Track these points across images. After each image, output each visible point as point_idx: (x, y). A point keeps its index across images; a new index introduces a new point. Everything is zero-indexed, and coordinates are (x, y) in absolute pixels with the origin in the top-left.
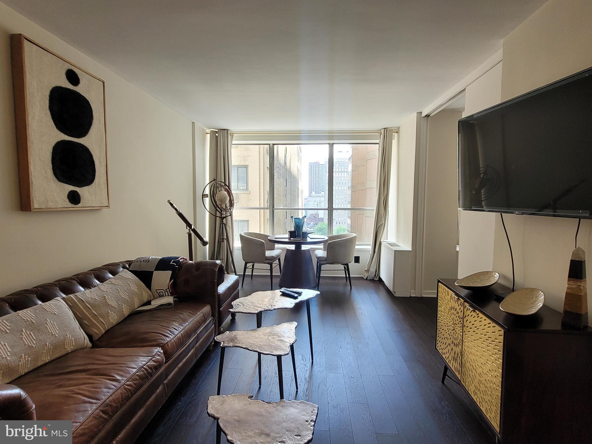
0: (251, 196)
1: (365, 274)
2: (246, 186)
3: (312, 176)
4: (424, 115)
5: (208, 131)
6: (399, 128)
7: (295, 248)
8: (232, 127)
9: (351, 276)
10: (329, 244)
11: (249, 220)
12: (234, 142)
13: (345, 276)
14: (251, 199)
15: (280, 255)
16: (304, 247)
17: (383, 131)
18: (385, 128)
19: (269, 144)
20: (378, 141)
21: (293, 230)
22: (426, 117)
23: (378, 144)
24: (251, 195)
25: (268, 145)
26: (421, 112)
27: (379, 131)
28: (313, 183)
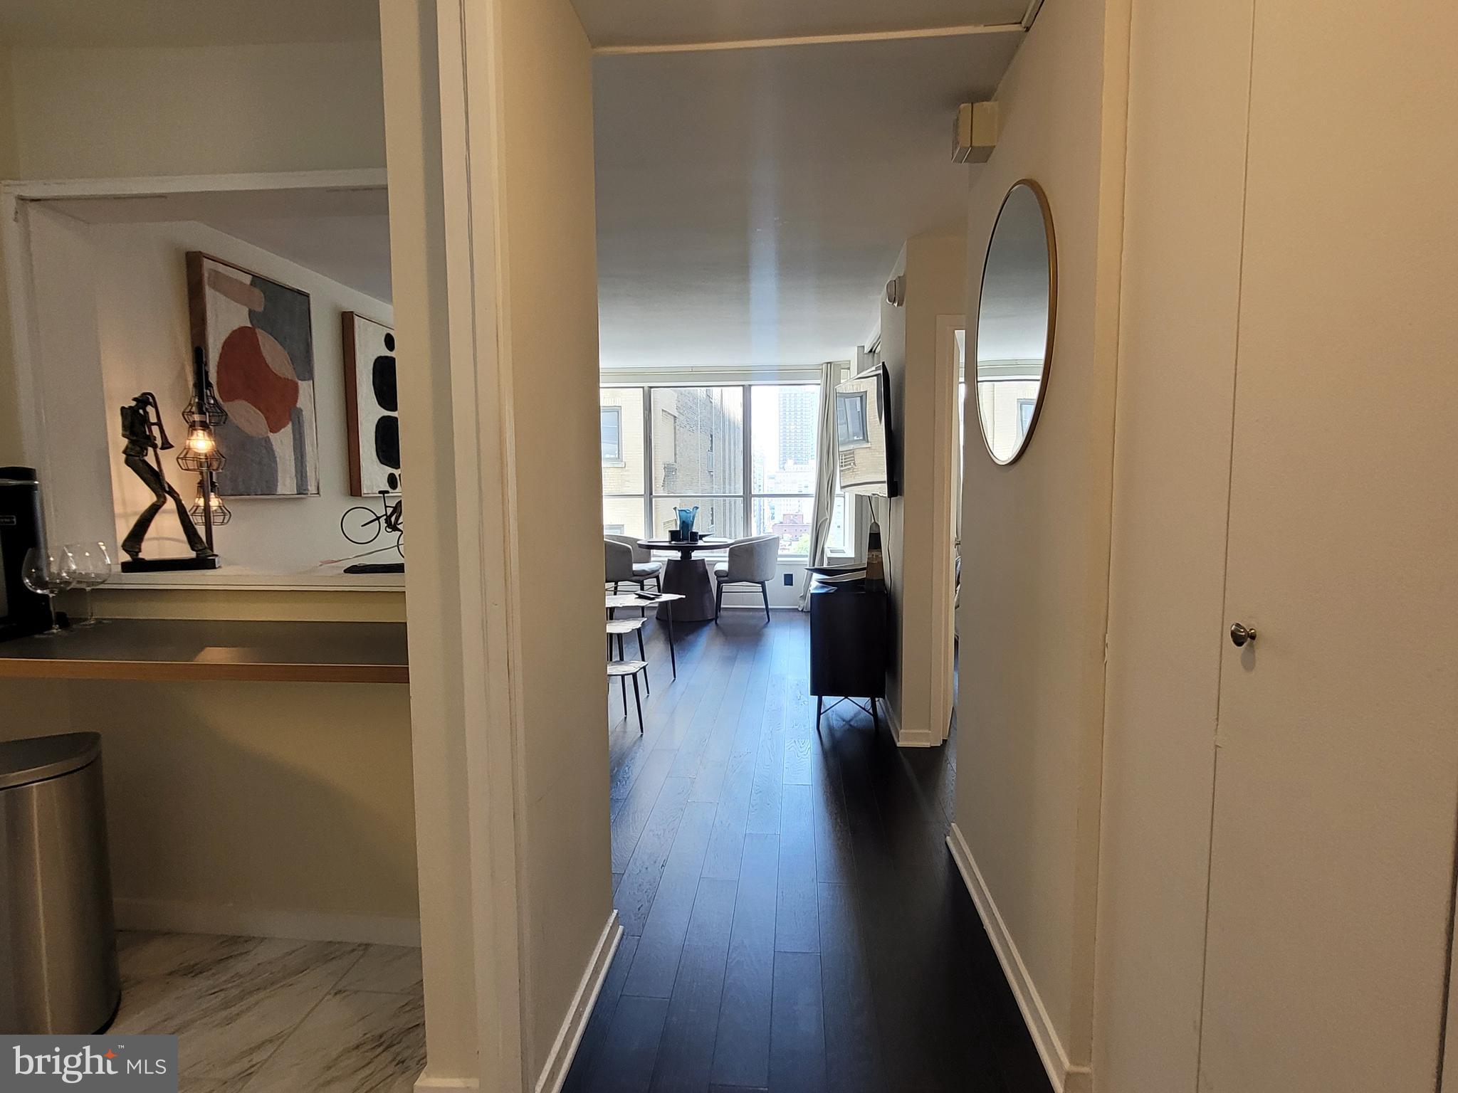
0: (629, 473)
1: (801, 602)
2: (617, 452)
3: (787, 420)
4: (867, 350)
7: (681, 558)
9: (769, 607)
10: (734, 549)
11: (623, 525)
13: (764, 607)
14: (627, 479)
15: (658, 570)
16: (696, 555)
17: (824, 366)
18: (828, 363)
19: (643, 387)
20: (819, 382)
21: (674, 528)
22: (871, 354)
23: (819, 384)
24: (628, 471)
25: (642, 389)
26: (864, 346)
27: (818, 367)
28: (788, 438)
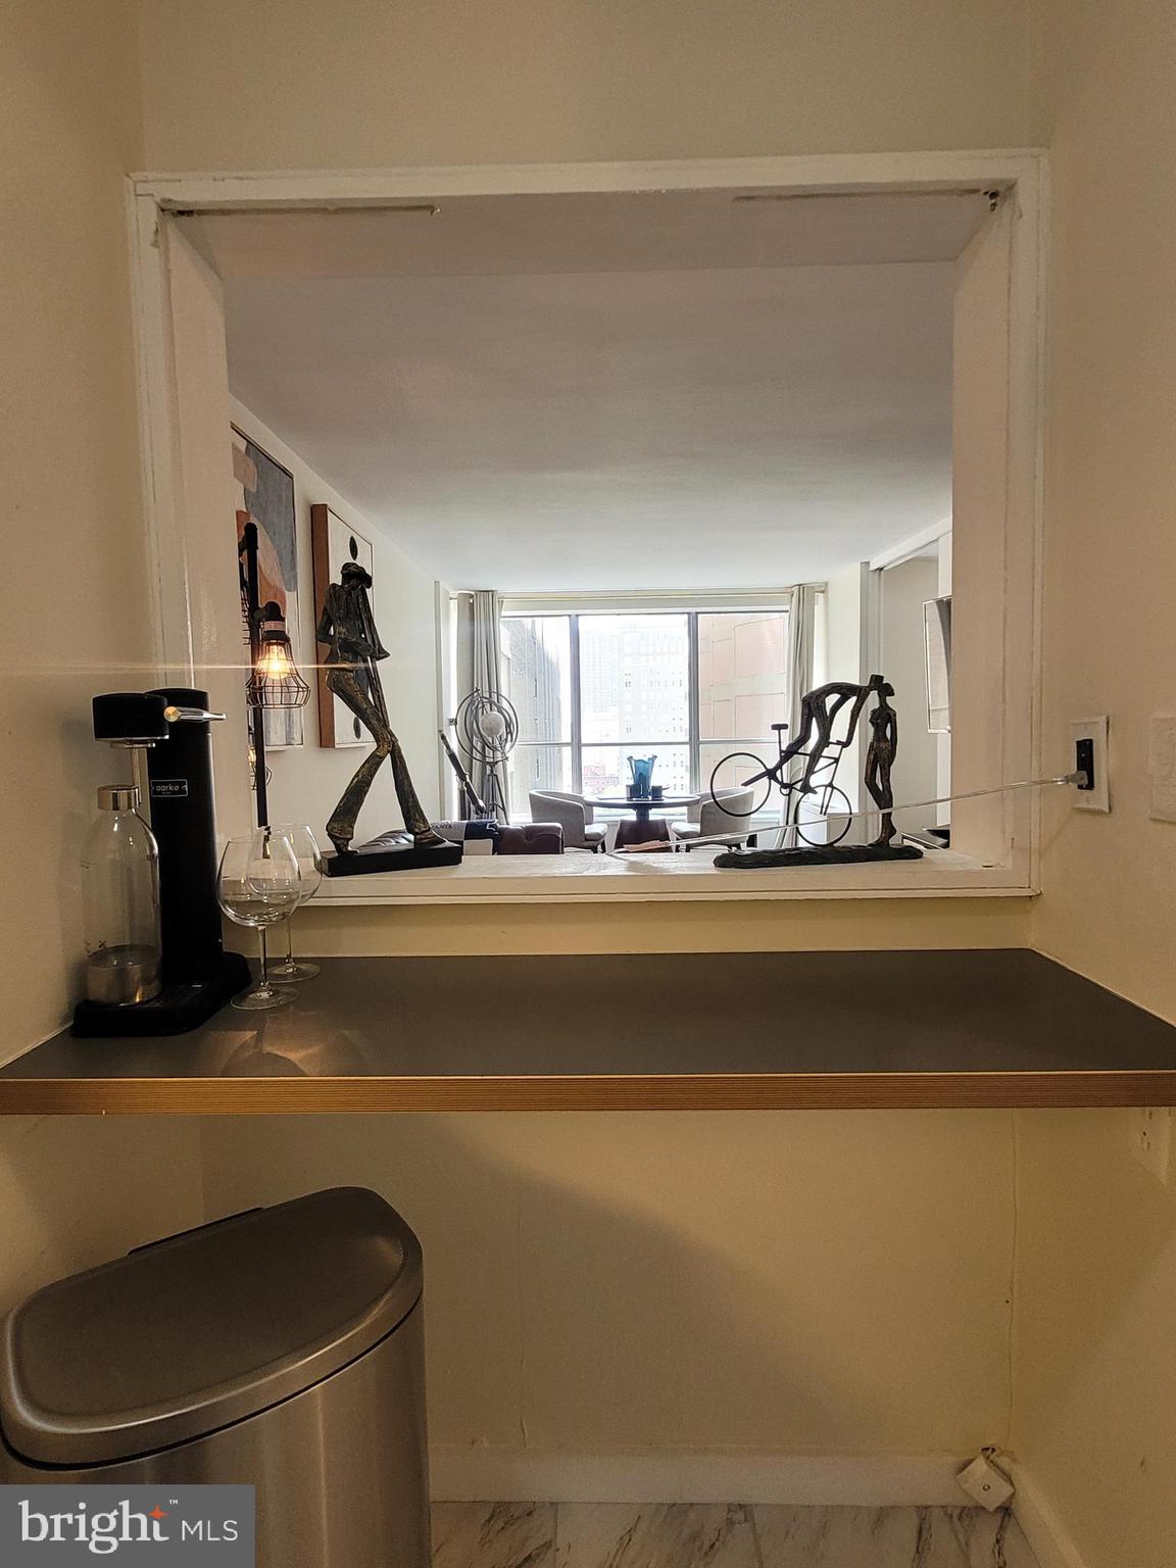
4: (873, 567)
5: (454, 593)
6: (826, 584)
7: (638, 817)
8: (501, 586)
10: (704, 806)
12: (504, 613)
15: (603, 837)
16: (655, 815)
17: (796, 589)
18: (800, 585)
19: (570, 616)
20: (787, 608)
21: (631, 782)
22: (877, 572)
23: (787, 611)
26: (868, 563)
27: (788, 591)
